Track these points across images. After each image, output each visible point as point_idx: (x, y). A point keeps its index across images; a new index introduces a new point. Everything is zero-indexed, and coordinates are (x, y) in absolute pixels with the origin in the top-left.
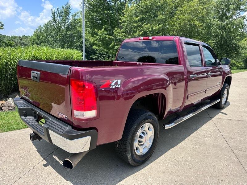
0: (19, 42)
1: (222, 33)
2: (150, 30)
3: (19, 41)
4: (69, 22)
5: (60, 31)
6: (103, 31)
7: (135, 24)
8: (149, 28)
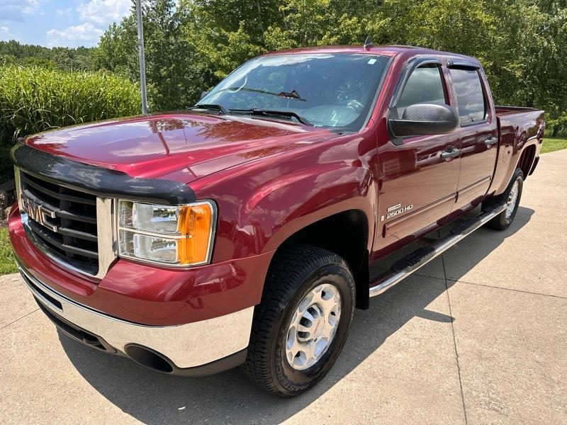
0: (67, 63)
1: (546, 44)
2: (357, 32)
3: (66, 60)
4: (172, 14)
5: (150, 34)
6: (240, 34)
7: (320, 17)
8: (356, 28)
